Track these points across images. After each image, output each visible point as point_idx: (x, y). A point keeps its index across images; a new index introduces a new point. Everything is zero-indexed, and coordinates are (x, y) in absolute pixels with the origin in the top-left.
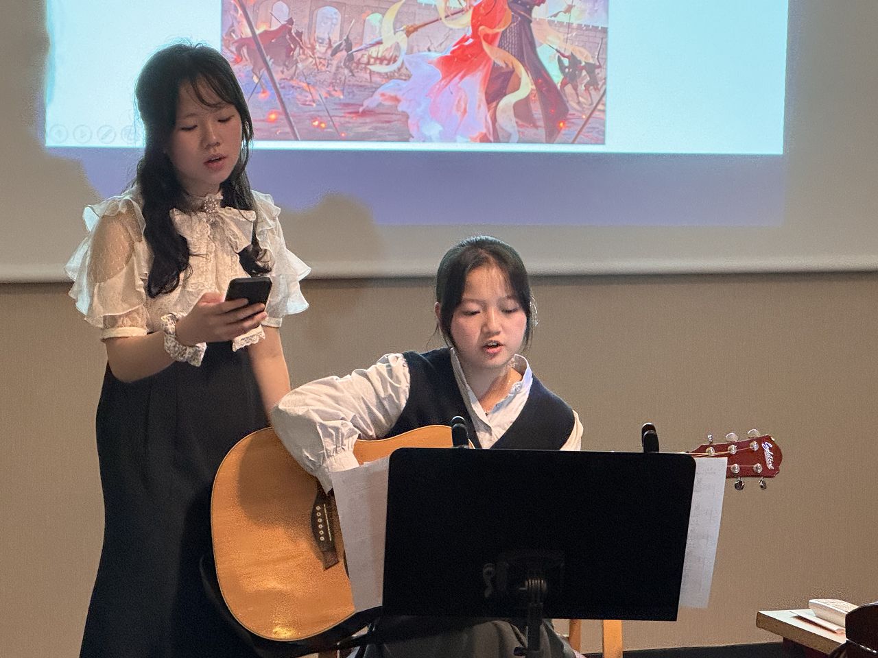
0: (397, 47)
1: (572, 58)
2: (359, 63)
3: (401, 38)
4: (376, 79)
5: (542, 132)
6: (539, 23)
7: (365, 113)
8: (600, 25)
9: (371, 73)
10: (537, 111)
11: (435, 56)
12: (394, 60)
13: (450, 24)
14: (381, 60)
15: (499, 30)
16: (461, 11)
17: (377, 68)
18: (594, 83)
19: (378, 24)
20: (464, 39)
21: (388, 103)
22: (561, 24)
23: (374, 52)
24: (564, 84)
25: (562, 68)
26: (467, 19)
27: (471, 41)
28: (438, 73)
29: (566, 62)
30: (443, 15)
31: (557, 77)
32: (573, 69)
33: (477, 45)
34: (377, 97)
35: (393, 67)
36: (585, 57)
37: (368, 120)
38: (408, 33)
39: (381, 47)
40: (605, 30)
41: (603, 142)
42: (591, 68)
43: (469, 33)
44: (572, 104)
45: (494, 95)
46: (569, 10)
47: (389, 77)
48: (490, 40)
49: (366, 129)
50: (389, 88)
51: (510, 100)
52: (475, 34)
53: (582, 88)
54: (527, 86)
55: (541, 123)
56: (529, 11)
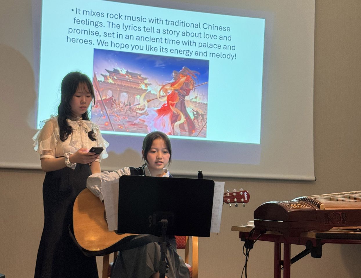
0: (145, 106)
1: (197, 112)
2: (133, 110)
3: (146, 103)
4: (138, 114)
5: (187, 133)
6: (187, 101)
7: (134, 125)
8: (205, 103)
9: (137, 113)
10: (186, 127)
11: (156, 109)
12: (143, 109)
13: (161, 100)
14: (140, 109)
15: (175, 102)
16: (164, 96)
17: (138, 111)
18: (203, 119)
19: (139, 99)
20: (165, 104)
21: (142, 122)
22: (194, 102)
23: (137, 107)
24: (194, 119)
25: (194, 114)
26: (166, 98)
27: (166, 105)
28: (156, 114)
29: (195, 113)
30: (158, 97)
31: (192, 117)
32: (197, 115)
33: (168, 106)
34: (138, 120)
35: (143, 111)
36: (201, 112)
37: (135, 126)
38: (148, 102)
39: (140, 106)
40: (207, 104)
41: (205, 137)
42: (202, 115)
43: (166, 103)
44: (196, 125)
45: (173, 122)
46: (196, 98)
47: (142, 114)
48: (172, 105)
49: (135, 129)
50: (142, 117)
51: (178, 123)
52: (168, 103)
53: (200, 121)
54: (183, 119)
55: (187, 130)
56: (184, 97)
